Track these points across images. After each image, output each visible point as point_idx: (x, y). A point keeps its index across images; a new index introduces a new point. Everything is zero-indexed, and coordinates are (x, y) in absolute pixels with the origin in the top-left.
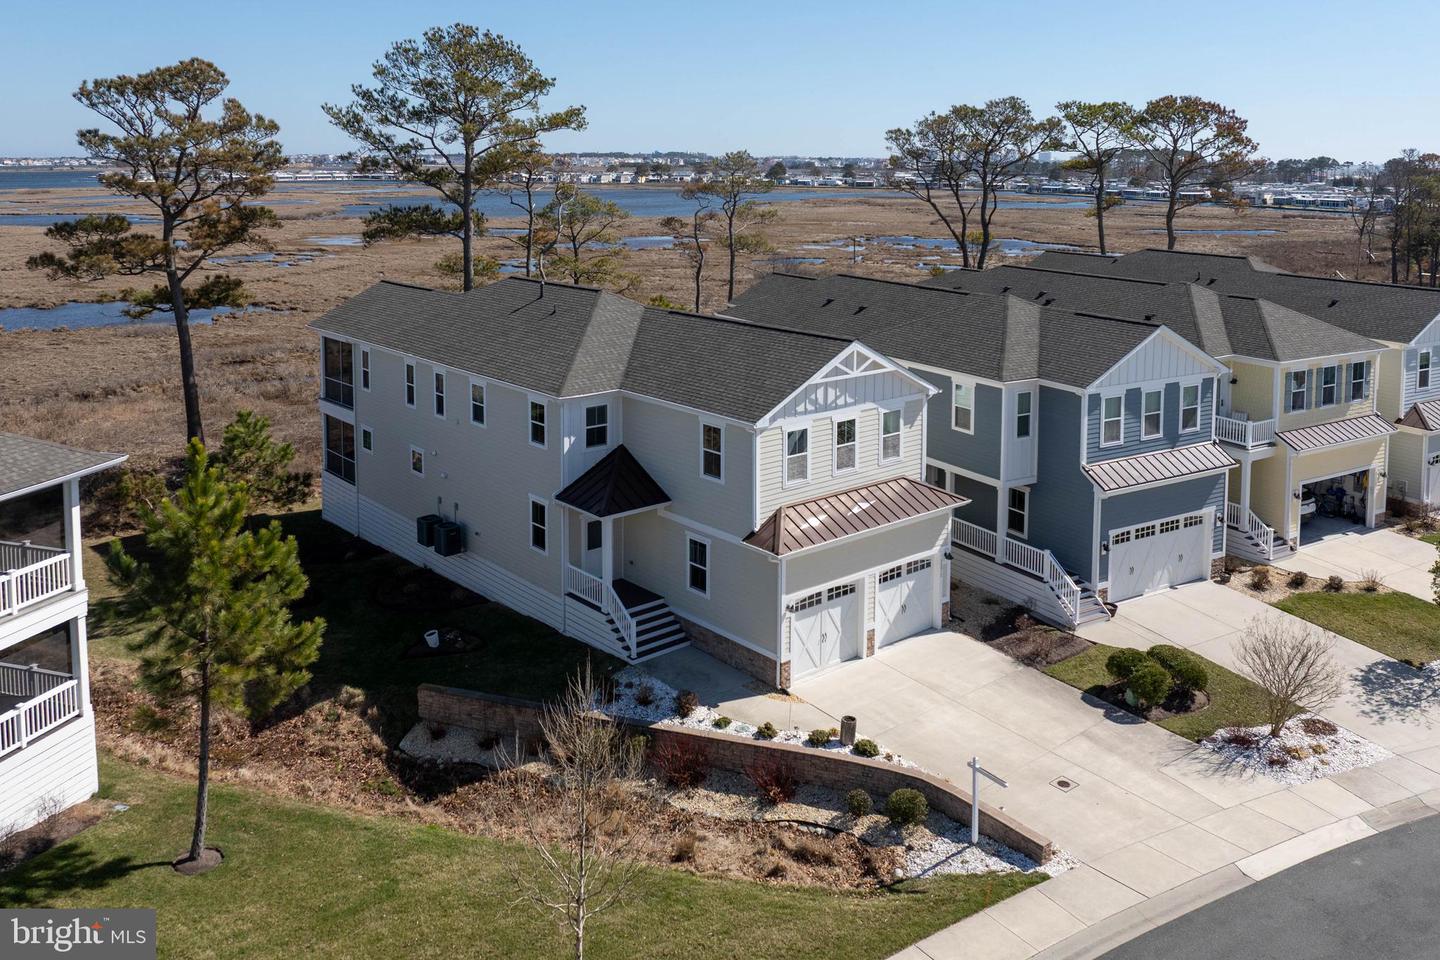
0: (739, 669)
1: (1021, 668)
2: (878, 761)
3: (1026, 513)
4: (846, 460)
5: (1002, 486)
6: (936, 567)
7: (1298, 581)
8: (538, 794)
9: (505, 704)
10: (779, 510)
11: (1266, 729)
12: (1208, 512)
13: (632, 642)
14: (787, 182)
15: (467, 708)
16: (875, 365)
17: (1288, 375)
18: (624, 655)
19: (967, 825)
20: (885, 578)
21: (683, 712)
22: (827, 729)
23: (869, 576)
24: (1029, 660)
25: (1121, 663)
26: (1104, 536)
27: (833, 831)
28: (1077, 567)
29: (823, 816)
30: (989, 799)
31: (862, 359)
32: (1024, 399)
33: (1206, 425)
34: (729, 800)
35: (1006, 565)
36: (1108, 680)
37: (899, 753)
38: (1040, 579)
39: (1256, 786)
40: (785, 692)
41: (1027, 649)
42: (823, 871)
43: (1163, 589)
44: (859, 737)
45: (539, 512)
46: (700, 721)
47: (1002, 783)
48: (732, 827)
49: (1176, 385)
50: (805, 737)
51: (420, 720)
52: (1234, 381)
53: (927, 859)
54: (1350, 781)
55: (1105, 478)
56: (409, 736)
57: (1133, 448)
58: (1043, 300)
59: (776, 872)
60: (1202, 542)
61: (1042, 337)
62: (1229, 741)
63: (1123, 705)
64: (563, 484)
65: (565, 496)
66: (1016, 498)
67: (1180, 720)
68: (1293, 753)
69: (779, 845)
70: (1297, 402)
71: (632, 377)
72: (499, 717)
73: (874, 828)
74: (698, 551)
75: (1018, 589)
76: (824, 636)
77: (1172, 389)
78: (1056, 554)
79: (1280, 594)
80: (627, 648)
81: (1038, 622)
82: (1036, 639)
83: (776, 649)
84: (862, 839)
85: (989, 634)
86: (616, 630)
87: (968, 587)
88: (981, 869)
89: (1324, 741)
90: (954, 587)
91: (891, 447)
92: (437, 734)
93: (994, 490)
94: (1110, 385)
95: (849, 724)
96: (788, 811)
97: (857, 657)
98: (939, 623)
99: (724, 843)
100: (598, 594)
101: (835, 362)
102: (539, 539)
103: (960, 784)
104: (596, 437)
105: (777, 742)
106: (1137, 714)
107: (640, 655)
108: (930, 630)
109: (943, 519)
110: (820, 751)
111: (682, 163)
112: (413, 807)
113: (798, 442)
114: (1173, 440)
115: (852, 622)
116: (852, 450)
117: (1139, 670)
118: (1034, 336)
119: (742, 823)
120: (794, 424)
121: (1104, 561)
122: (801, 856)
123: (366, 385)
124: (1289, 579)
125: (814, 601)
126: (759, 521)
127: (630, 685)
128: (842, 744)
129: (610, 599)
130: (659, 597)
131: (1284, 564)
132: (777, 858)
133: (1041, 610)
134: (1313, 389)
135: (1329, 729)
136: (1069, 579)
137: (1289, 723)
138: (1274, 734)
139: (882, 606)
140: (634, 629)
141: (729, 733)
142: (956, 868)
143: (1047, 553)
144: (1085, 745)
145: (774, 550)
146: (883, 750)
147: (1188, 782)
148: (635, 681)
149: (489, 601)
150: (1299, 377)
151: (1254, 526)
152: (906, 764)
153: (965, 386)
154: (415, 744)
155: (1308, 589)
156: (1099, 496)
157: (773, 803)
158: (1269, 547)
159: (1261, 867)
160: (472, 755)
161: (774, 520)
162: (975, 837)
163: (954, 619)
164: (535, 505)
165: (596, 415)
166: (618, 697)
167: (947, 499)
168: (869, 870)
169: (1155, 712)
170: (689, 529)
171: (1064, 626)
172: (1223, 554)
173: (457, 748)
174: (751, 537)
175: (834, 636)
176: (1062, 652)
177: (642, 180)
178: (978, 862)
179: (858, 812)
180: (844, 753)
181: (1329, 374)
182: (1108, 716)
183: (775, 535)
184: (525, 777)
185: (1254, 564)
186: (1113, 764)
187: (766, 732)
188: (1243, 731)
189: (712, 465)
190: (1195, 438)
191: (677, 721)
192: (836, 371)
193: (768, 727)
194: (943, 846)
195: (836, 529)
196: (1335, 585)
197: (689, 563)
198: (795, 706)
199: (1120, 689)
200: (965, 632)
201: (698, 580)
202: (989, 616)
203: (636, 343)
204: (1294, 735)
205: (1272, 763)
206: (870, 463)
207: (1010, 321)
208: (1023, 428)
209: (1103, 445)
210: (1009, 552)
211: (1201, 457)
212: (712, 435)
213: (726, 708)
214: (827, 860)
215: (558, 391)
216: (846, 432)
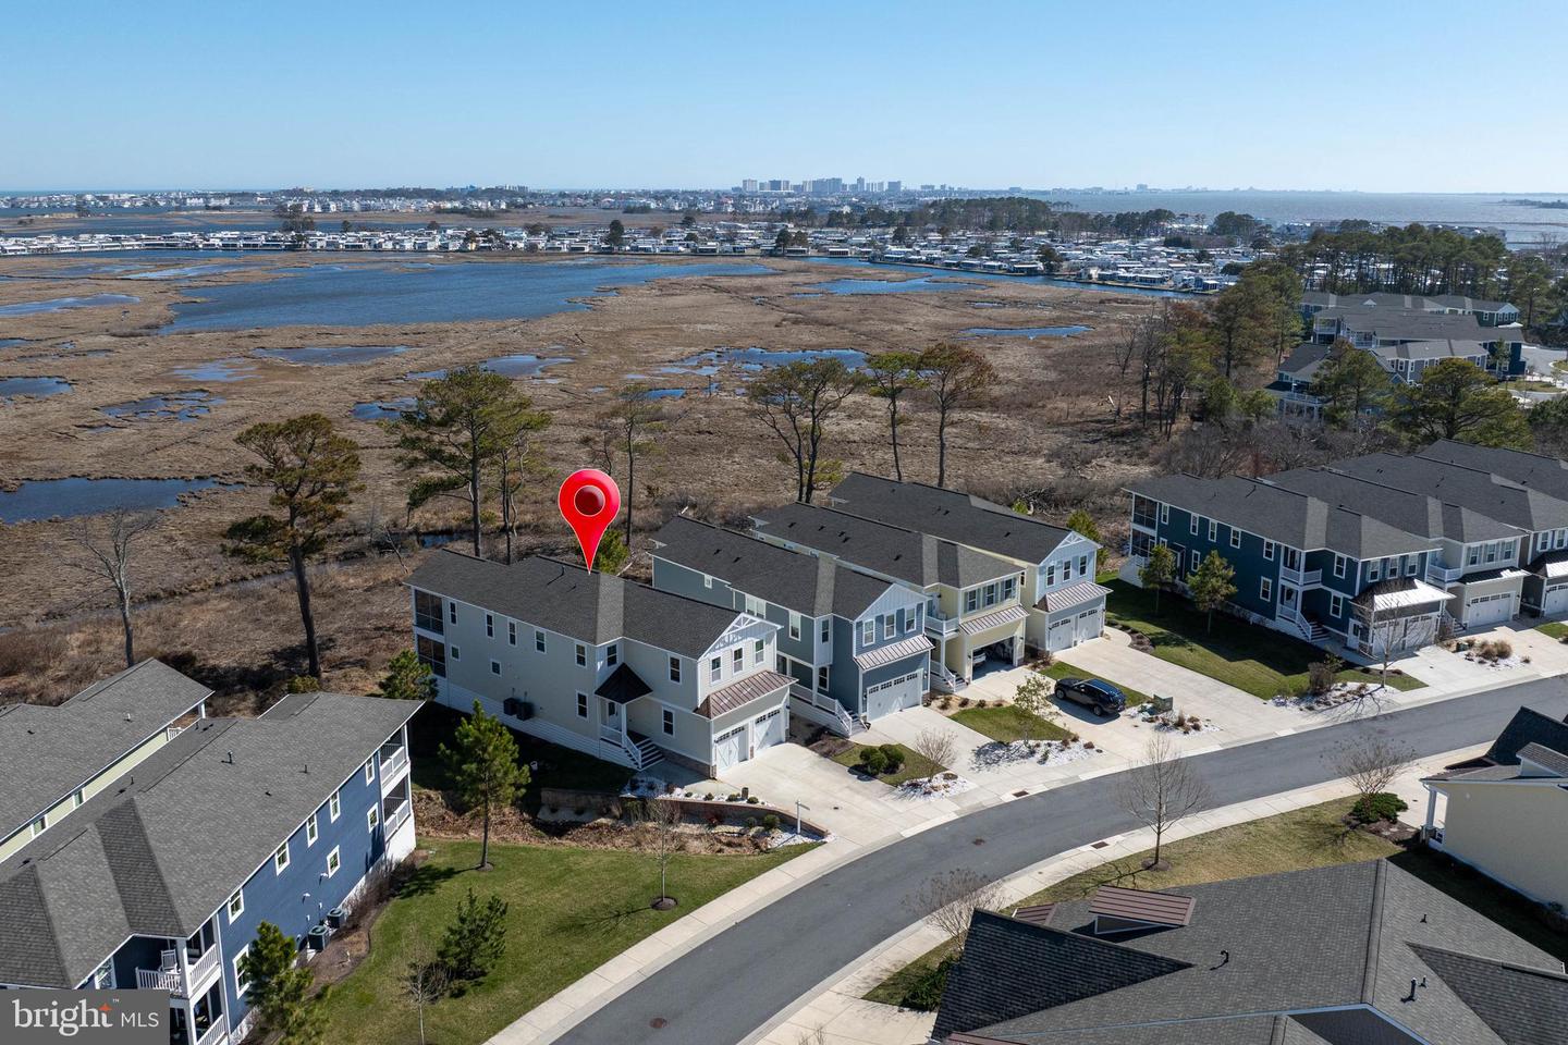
0: (691, 769)
1: (823, 759)
2: (758, 805)
3: (828, 679)
4: (738, 667)
5: (815, 668)
6: (782, 713)
7: (965, 703)
8: (609, 831)
9: (586, 794)
10: (709, 697)
11: (926, 779)
12: (920, 671)
13: (639, 761)
14: (628, 248)
15: (566, 798)
16: (752, 621)
17: (966, 594)
18: (635, 767)
19: (796, 827)
20: (758, 721)
21: (669, 790)
22: (735, 794)
23: (750, 721)
24: (826, 755)
25: (867, 753)
26: (865, 690)
27: (740, 834)
28: (851, 706)
29: (736, 829)
30: (804, 816)
31: (745, 619)
32: (825, 624)
33: (919, 627)
34: (695, 827)
35: (817, 707)
36: (860, 762)
37: (766, 801)
38: (833, 714)
39: (917, 803)
40: (714, 779)
41: (825, 749)
42: (739, 849)
43: (897, 712)
44: (749, 796)
45: (582, 699)
46: (679, 794)
47: (807, 808)
48: (698, 837)
49: (903, 610)
50: (726, 798)
51: (543, 805)
52: (940, 596)
53: (780, 840)
54: (954, 799)
55: (865, 663)
56: (540, 813)
57: (881, 643)
58: (843, 537)
59: (720, 851)
60: (918, 685)
61: (836, 586)
62: (908, 785)
63: (866, 773)
64: (598, 685)
65: (600, 692)
66: (823, 671)
67: (891, 778)
68: (935, 789)
69: (720, 842)
70: (972, 606)
71: (628, 629)
72: (583, 801)
73: (758, 832)
74: (668, 716)
75: (823, 719)
76: (730, 752)
77: (901, 612)
78: (840, 702)
79: (954, 709)
80: (637, 764)
81: (831, 734)
82: (830, 744)
83: (710, 761)
84: (753, 836)
85: (807, 743)
86: (630, 756)
87: (799, 717)
88: (801, 842)
89: (950, 783)
90: (792, 718)
91: (759, 658)
92: (554, 811)
93: (811, 669)
94: (867, 617)
95: (745, 791)
96: (721, 829)
97: (746, 759)
98: (784, 740)
99: (696, 843)
100: (619, 738)
101: (733, 624)
102: (583, 712)
103: (793, 812)
104: (612, 661)
105: (714, 801)
106: (872, 776)
107: (643, 766)
108: (781, 742)
109: (786, 688)
110: (734, 803)
111: (503, 206)
112: (558, 841)
113: (716, 663)
114: (903, 636)
115: (743, 743)
116: (741, 662)
117: (873, 757)
118: (831, 586)
119: (702, 835)
120: (713, 656)
121: (865, 703)
122: (729, 844)
123: (454, 620)
124: (960, 702)
125: (726, 737)
126: (700, 701)
127: (642, 781)
128: (742, 799)
129: (625, 739)
130: (646, 737)
131: (961, 693)
132: (719, 846)
133: (834, 728)
134: (981, 598)
135: (954, 777)
136: (846, 713)
137: (938, 775)
138: (930, 781)
139: (757, 733)
140: (640, 753)
141: (693, 798)
142: (791, 843)
143: (837, 701)
144: (847, 792)
145: (709, 716)
146: (760, 801)
147: (887, 803)
148: (645, 779)
149: (549, 743)
150: (973, 594)
151: (947, 674)
152: (770, 805)
153: (795, 618)
154: (544, 815)
155: (969, 707)
156: (861, 672)
157: (714, 826)
158: (952, 684)
159: (908, 833)
160: (574, 818)
161: (707, 700)
162: (799, 831)
163: (792, 736)
164: (580, 695)
165: (612, 650)
166: (638, 787)
167: (787, 680)
168: (757, 846)
169: (880, 775)
170: (664, 705)
171: (845, 736)
172: (928, 691)
173: (565, 815)
174: (696, 710)
175: (735, 751)
176: (842, 749)
177: (472, 246)
178: (800, 839)
179: (751, 826)
180: (744, 803)
181: (991, 588)
182: (858, 778)
183: (708, 709)
184: (600, 826)
185: (946, 694)
186: (858, 798)
187: (709, 797)
188: (914, 781)
189: (675, 677)
190: (914, 634)
191: (668, 796)
192: (734, 628)
193: (710, 795)
194: (786, 836)
195: (735, 703)
196: (982, 704)
197: (663, 721)
198: (720, 785)
199: (866, 766)
200: (797, 743)
201: (669, 729)
202: (808, 733)
203: (625, 607)
204: (938, 780)
205: (925, 793)
206: (750, 667)
207: (820, 576)
208: (825, 638)
209: (864, 645)
210: (818, 698)
211: (918, 643)
212: (675, 663)
213: (689, 788)
214: (740, 845)
215: (595, 643)
216: (738, 654)
